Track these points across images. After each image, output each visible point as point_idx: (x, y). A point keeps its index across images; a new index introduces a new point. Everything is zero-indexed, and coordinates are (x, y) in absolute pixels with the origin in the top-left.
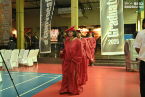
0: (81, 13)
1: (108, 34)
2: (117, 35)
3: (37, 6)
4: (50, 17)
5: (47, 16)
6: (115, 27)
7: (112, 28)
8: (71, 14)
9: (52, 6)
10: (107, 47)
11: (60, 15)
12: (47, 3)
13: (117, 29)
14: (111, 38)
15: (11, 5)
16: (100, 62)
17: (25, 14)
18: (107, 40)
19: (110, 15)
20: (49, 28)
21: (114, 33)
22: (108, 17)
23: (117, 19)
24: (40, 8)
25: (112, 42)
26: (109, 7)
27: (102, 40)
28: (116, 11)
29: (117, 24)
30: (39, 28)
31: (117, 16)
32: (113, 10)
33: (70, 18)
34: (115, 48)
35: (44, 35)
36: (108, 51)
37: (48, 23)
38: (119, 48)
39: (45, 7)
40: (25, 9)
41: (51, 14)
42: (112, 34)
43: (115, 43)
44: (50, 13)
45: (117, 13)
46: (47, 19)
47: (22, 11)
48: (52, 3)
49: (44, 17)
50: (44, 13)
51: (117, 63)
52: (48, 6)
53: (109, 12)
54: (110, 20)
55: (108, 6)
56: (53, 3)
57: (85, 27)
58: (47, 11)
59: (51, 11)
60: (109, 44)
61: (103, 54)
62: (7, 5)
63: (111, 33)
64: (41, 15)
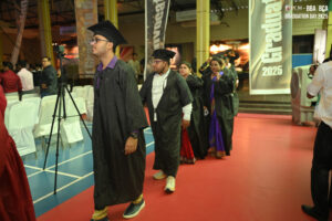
0: (216, 18)
1: (262, 57)
2: (280, 59)
3: (136, 10)
4: (161, 30)
5: (156, 28)
6: (275, 44)
7: (271, 45)
8: (195, 21)
9: (165, 10)
10: (260, 80)
11: (180, 23)
12: (155, 4)
13: (280, 49)
14: (267, 65)
15: (96, 11)
16: (247, 107)
18: (261, 69)
19: (267, 21)
21: (273, 55)
22: (263, 26)
23: (280, 28)
25: (268, 72)
26: (267, 8)
27: (251, 68)
28: (280, 14)
29: (279, 39)
30: (144, 47)
31: (280, 24)
32: (273, 12)
33: (194, 30)
34: (275, 82)
36: (261, 88)
37: (158, 40)
38: (282, 82)
39: (153, 13)
40: (119, 15)
41: (163, 24)
42: (270, 56)
43: (274, 74)
44: (161, 22)
45: (280, 18)
46: (157, 33)
48: (164, 3)
49: (151, 30)
50: (152, 22)
52: (157, 10)
53: (267, 16)
54: (267, 31)
55: (264, 5)
56: (166, 5)
57: (224, 43)
58: (157, 19)
59: (164, 19)
60: (264, 74)
61: (253, 92)
62: (91, 11)
63: (267, 55)
64: (146, 27)
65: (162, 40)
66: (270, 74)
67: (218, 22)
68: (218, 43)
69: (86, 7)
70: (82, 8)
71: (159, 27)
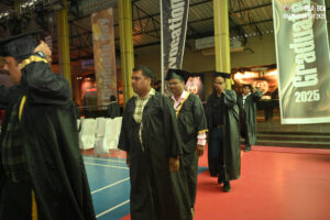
0: (239, 44)
1: (293, 79)
2: (315, 82)
4: (178, 57)
5: (171, 55)
6: (308, 66)
7: (303, 67)
8: (213, 48)
9: (181, 36)
10: (292, 106)
12: (171, 31)
13: (314, 70)
14: (300, 89)
15: (113, 42)
16: (278, 139)
17: (135, 56)
18: (293, 94)
19: (295, 40)
21: (307, 78)
22: (291, 46)
23: (313, 47)
24: (160, 43)
25: (302, 98)
26: (294, 26)
27: (281, 94)
28: (311, 32)
29: (313, 59)
31: (312, 43)
32: (302, 30)
33: (214, 56)
34: (311, 108)
36: (295, 117)
38: (321, 109)
39: (169, 40)
40: (135, 47)
41: (180, 51)
42: (303, 80)
43: (310, 100)
44: (177, 48)
45: (312, 36)
46: (173, 60)
47: (130, 49)
48: (179, 30)
50: (168, 49)
51: (316, 140)
52: (173, 37)
53: (295, 35)
55: (291, 23)
56: (183, 31)
58: (172, 46)
59: (180, 46)
60: (297, 101)
61: (286, 121)
62: (108, 42)
63: (300, 79)
64: (163, 55)
66: (304, 100)
67: (241, 49)
68: (242, 70)
69: (103, 39)
70: (100, 40)
71: (175, 53)
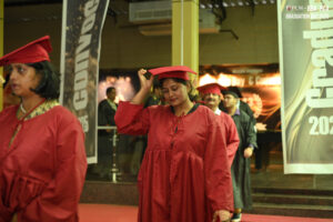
0: (212, 19)
1: (307, 95)
4: (94, 33)
5: (84, 30)
6: (332, 72)
8: (170, 22)
10: (304, 144)
11: (136, 26)
14: (318, 112)
18: (305, 119)
20: (91, 71)
21: (329, 93)
25: (321, 127)
33: (169, 38)
35: (76, 97)
36: (307, 161)
37: (87, 54)
42: (324, 96)
43: (332, 132)
44: (93, 18)
46: (86, 40)
49: (75, 34)
50: (78, 18)
54: (314, 44)
57: (227, 71)
58: (87, 13)
59: (99, 12)
60: (312, 132)
63: (318, 93)
64: (65, 28)
65: (93, 54)
66: (324, 131)
67: (218, 28)
68: (215, 70)
71: (90, 27)
